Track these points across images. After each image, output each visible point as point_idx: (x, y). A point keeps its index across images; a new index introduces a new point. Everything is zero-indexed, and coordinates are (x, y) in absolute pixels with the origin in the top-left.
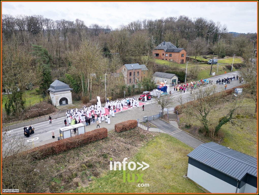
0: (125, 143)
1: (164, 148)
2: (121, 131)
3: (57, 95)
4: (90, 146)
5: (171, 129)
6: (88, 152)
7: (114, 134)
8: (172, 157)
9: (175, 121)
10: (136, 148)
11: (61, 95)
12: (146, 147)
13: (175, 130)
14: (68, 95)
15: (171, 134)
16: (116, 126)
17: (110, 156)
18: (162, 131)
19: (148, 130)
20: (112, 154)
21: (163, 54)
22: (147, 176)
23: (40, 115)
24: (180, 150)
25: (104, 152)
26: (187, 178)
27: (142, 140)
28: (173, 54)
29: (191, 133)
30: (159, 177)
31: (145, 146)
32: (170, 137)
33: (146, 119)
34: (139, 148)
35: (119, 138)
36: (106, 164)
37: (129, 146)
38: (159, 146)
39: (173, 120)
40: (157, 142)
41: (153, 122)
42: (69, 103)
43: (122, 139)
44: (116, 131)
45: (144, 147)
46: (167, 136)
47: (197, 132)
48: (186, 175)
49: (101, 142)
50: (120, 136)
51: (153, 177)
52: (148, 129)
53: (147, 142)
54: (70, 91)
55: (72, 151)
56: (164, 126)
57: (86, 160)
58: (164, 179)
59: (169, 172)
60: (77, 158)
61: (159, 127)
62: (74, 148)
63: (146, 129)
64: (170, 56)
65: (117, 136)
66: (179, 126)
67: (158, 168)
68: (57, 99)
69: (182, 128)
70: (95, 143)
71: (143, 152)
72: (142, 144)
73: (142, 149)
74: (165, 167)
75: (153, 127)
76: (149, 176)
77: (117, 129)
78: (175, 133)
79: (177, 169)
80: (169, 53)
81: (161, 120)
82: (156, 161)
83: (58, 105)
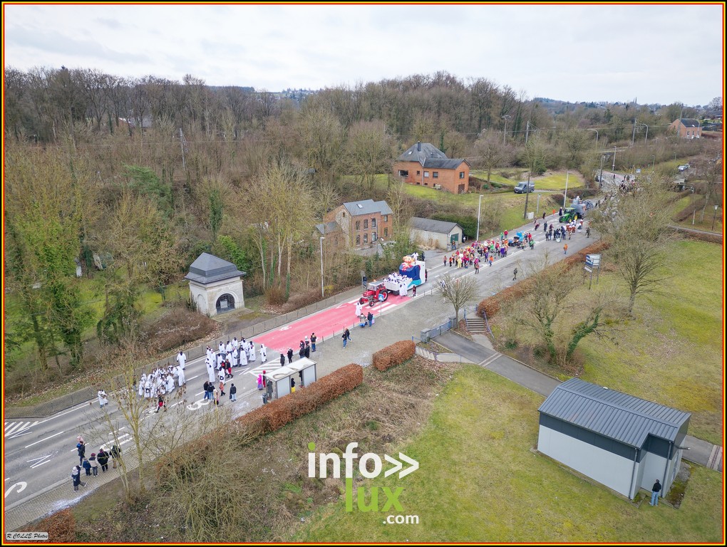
0: (402, 393)
1: (479, 395)
2: (388, 368)
3: (211, 291)
4: (334, 406)
5: (479, 352)
6: (334, 421)
7: (374, 375)
8: (500, 414)
9: (480, 335)
10: (426, 402)
11: (220, 290)
12: (444, 398)
13: (489, 355)
14: (235, 288)
15: (483, 364)
16: (375, 359)
17: (381, 423)
18: (465, 360)
19: (436, 360)
20: (384, 419)
21: (418, 172)
22: (466, 458)
24: (509, 397)
25: (368, 418)
26: (538, 452)
27: (432, 384)
28: (441, 173)
29: (522, 358)
30: (488, 457)
31: (441, 396)
32: (484, 371)
33: (427, 335)
34: (432, 401)
35: (386, 383)
36: (378, 442)
37: (411, 399)
38: (468, 392)
39: (478, 333)
40: (462, 385)
41: (440, 339)
42: (236, 305)
43: (392, 384)
44: (376, 368)
45: (440, 398)
46: (478, 370)
47: (531, 355)
48: (536, 447)
49: (352, 396)
50: (386, 378)
51: (477, 458)
52: (435, 357)
53: (443, 386)
54: (239, 278)
55: (302, 422)
56: (465, 348)
58: (497, 459)
59: (503, 445)
61: (456, 352)
62: (305, 415)
63: (431, 356)
64: (433, 176)
65: (380, 379)
66: (494, 344)
67: (481, 439)
68: (211, 299)
69: (501, 350)
70: (343, 400)
71: (441, 409)
72: (433, 392)
73: (439, 403)
74: (493, 435)
75: (444, 351)
76: (469, 458)
77: (378, 363)
78: (489, 360)
79: (515, 437)
80: (431, 171)
81: (456, 334)
82: (472, 426)
83: (214, 312)
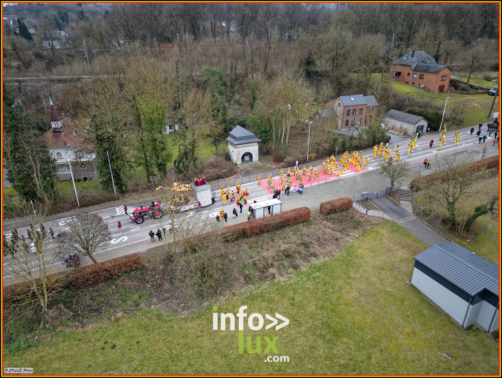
0: (334, 230)
1: (386, 241)
2: (329, 214)
3: (239, 149)
4: (287, 230)
5: (401, 214)
6: (285, 238)
7: (319, 216)
8: (395, 255)
9: (408, 202)
10: (347, 238)
11: (244, 149)
12: (361, 238)
13: (407, 216)
14: (254, 149)
15: (400, 221)
16: (322, 206)
17: (313, 245)
18: (386, 217)
19: (366, 214)
20: (315, 243)
21: (409, 74)
22: (359, 276)
23: (218, 178)
24: (409, 246)
25: (305, 241)
26: (411, 284)
27: (356, 228)
28: (427, 76)
29: (430, 222)
30: (374, 279)
31: (359, 237)
32: (398, 226)
33: (366, 196)
34: (352, 239)
35: (325, 222)
36: (307, 255)
37: (338, 235)
38: (379, 237)
39: (406, 200)
40: (378, 232)
41: (375, 201)
42: (254, 160)
43: (329, 224)
44: (321, 212)
45: (358, 238)
46: (393, 224)
47: (439, 221)
48: (410, 281)
49: (301, 226)
50: (326, 219)
51: (366, 278)
52: (367, 212)
53: (363, 231)
54: (256, 143)
55: (265, 235)
56: (391, 209)
57: (282, 248)
58: (380, 282)
59: (388, 274)
60: (272, 244)
61: (383, 210)
62: (268, 231)
63: (363, 211)
64: (420, 78)
65: (322, 219)
66: (414, 209)
67: (374, 268)
68: (239, 154)
69: (417, 214)
70: (294, 227)
71: (356, 245)
72: (355, 233)
73: (356, 241)
74: (384, 267)
75: (375, 209)
76: (361, 277)
77: (322, 209)
78: (405, 220)
79: (399, 272)
80: (419, 74)
81: (388, 199)
82: (372, 259)
83: (240, 162)
